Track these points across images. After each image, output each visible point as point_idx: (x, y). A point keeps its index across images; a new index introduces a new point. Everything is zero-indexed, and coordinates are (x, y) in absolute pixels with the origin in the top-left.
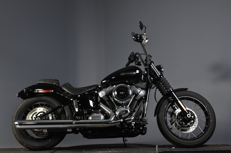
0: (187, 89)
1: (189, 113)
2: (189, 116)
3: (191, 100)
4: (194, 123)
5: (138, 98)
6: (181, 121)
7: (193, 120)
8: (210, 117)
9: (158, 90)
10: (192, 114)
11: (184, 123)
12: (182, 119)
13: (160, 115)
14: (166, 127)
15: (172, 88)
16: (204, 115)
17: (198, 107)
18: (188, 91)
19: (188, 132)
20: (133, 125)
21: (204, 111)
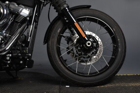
0: (90, 6)
1: (89, 40)
2: (89, 44)
3: (95, 21)
4: (96, 52)
5: (19, 20)
6: (79, 50)
7: (96, 49)
8: (118, 44)
9: (52, 8)
10: (95, 41)
11: (83, 54)
12: (80, 47)
13: (50, 42)
14: (58, 59)
15: (67, 4)
16: (111, 41)
17: (104, 30)
18: (91, 9)
19: (88, 64)
20: (8, 58)
21: (111, 36)
